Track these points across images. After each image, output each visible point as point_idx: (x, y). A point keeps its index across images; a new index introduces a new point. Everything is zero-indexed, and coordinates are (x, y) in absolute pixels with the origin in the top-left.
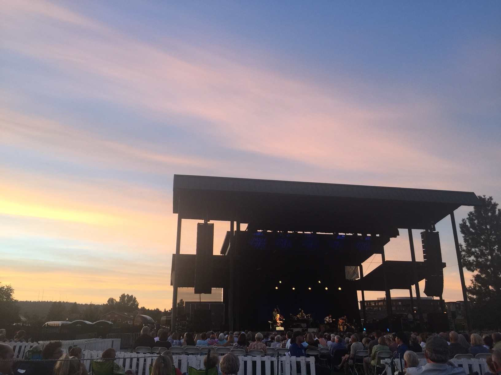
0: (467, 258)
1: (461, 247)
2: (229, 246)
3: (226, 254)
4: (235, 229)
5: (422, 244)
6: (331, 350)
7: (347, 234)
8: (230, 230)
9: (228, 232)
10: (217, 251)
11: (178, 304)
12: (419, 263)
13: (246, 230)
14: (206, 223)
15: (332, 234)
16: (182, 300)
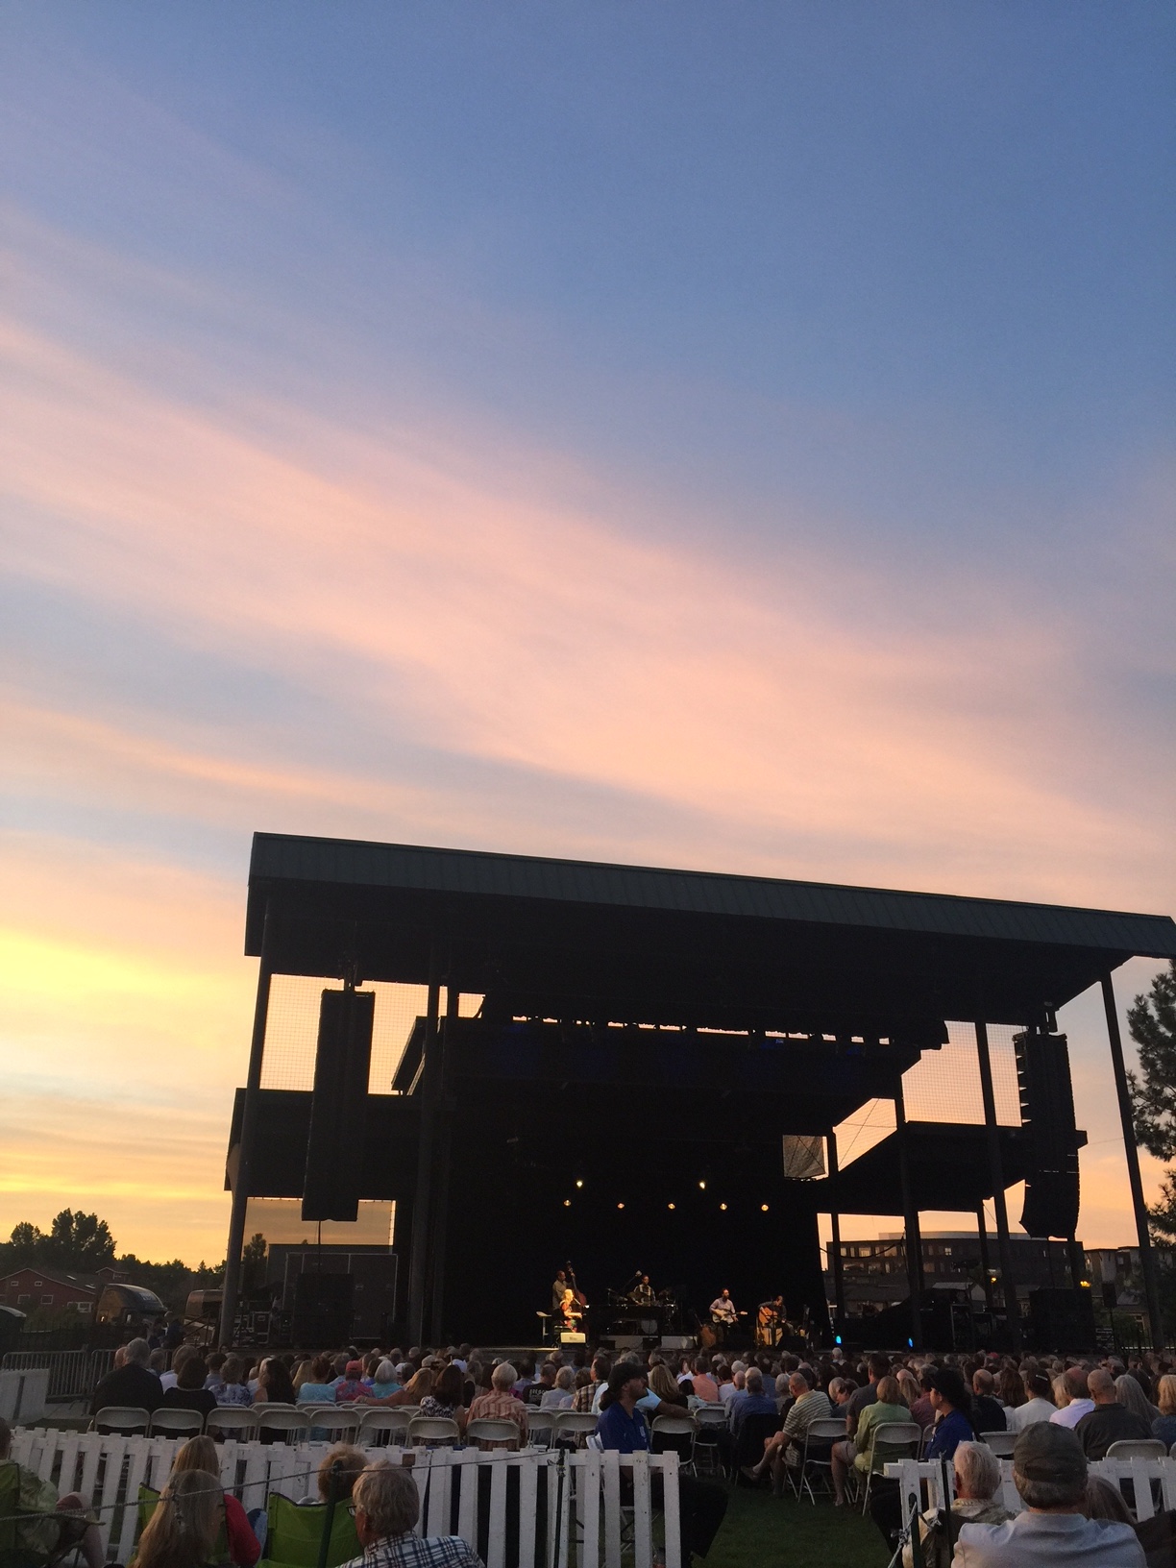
0: (1148, 1118)
1: (1133, 1083)
2: (422, 1065)
3: (410, 1093)
4: (443, 1011)
5: (1018, 1070)
6: (733, 1416)
7: (790, 1036)
8: (425, 1014)
9: (419, 1019)
10: (381, 1080)
11: (248, 1249)
12: (1007, 1130)
13: (478, 1015)
14: (349, 991)
15: (746, 1033)
16: (259, 1236)
